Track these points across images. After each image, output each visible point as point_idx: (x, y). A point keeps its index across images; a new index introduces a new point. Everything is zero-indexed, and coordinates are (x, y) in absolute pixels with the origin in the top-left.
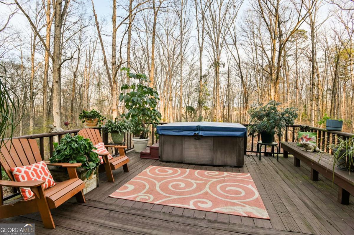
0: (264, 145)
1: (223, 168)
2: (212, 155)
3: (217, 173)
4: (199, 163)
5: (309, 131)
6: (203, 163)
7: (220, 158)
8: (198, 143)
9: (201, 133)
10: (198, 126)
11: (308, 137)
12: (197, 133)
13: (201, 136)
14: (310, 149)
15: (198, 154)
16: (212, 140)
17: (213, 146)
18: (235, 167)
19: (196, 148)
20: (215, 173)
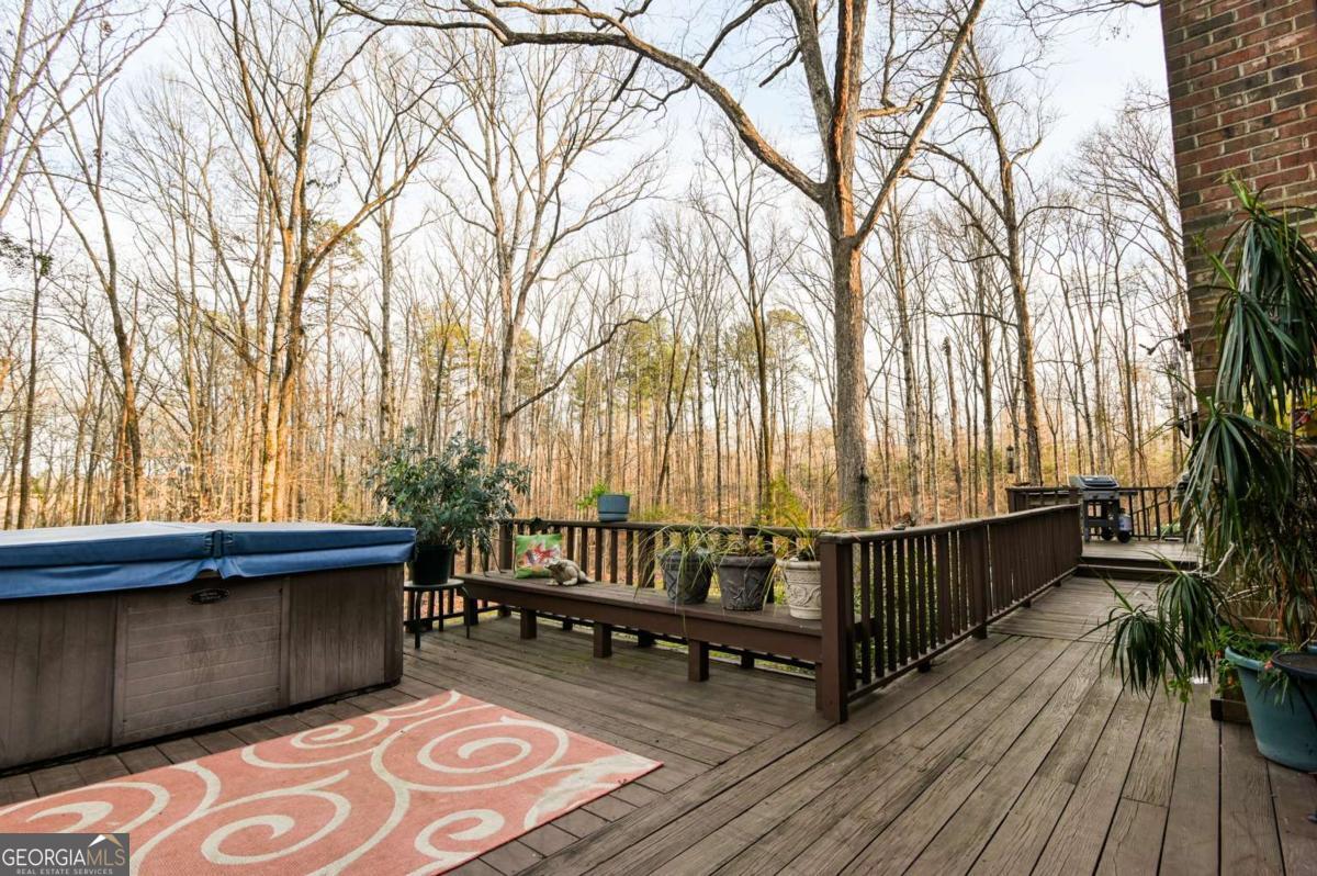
0: (426, 590)
1: (331, 706)
2: (284, 660)
3: (343, 728)
4: (216, 717)
5: (545, 532)
6: (235, 712)
7: (320, 667)
8: (208, 619)
9: (234, 567)
10: (213, 535)
11: (543, 549)
12: (212, 565)
13: (236, 581)
14: (571, 577)
15: (210, 677)
16: (286, 592)
17: (290, 623)
18: (378, 687)
19: (198, 646)
20: (336, 730)
